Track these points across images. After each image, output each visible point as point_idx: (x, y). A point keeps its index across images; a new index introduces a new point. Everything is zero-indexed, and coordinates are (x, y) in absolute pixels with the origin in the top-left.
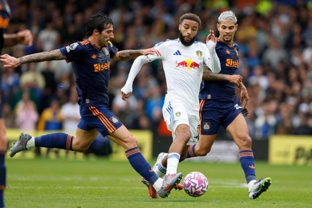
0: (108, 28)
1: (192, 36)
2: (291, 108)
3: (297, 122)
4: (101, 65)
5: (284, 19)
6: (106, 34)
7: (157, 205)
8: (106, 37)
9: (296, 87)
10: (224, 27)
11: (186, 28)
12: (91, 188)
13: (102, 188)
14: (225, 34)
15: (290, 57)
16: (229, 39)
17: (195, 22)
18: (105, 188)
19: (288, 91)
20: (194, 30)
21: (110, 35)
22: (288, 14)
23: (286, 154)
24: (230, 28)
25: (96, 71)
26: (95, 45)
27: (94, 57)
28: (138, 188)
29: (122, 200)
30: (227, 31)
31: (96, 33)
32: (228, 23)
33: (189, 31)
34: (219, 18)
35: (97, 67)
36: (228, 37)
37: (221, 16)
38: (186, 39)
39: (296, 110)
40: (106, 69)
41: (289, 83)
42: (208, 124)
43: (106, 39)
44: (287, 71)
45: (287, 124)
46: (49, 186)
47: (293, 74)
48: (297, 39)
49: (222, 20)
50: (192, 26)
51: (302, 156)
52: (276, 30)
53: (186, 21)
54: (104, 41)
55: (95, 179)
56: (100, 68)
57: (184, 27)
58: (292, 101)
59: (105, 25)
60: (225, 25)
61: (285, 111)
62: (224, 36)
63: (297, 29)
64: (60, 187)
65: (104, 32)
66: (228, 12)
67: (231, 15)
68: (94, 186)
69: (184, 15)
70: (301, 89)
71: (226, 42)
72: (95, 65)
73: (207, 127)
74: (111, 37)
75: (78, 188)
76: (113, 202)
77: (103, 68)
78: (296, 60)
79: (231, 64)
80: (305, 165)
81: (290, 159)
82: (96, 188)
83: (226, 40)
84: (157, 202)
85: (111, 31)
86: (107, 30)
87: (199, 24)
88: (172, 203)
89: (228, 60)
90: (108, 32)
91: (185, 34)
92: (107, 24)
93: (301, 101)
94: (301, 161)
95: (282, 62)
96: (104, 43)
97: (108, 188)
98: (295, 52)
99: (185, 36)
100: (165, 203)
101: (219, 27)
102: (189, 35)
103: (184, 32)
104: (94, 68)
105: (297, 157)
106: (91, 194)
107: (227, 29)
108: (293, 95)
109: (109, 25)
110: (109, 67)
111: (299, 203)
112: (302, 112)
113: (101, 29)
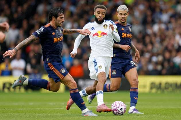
0: (61, 16)
1: (102, 18)
2: (147, 60)
3: (151, 67)
4: (58, 38)
5: (142, 7)
6: (60, 19)
7: (69, 118)
8: (60, 21)
9: (150, 47)
10: (121, 14)
11: (99, 14)
12: (30, 109)
13: (36, 109)
14: (122, 18)
15: (145, 29)
16: (124, 21)
17: (104, 9)
18: (38, 109)
19: (145, 49)
20: (103, 14)
21: (62, 20)
22: (143, 4)
23: (144, 87)
24: (125, 15)
25: (54, 42)
26: (53, 26)
27: (54, 34)
28: (57, 108)
29: (48, 116)
30: (123, 16)
31: (54, 19)
32: (123, 12)
33: (100, 15)
34: (118, 9)
35: (56, 40)
36: (124, 20)
37: (119, 8)
38: (99, 20)
39: (150, 61)
40: (60, 40)
41: (145, 45)
42: (115, 71)
43: (60, 22)
44: (144, 38)
45: (145, 69)
46: (4, 108)
47: (147, 39)
48: (149, 19)
49: (120, 10)
50: (102, 12)
51: (154, 87)
52: (137, 14)
53: (98, 10)
54: (59, 23)
55: (32, 104)
56: (57, 40)
57: (97, 13)
58: (147, 55)
59: (59, 14)
60: (121, 13)
61: (143, 61)
62: (121, 19)
63: (149, 13)
64: (11, 109)
65: (58, 18)
66: (123, 5)
67: (125, 7)
68: (31, 108)
69: (96, 6)
70: (153, 48)
71: (122, 23)
72: (54, 39)
73: (114, 73)
74: (63, 21)
75: (22, 109)
76: (43, 117)
77: (59, 40)
78: (149, 31)
79: (126, 36)
80: (156, 93)
81: (147, 90)
82: (33, 109)
83: (122, 22)
84: (69, 117)
85: (62, 17)
86: (60, 17)
87: (106, 10)
88: (78, 117)
89: (123, 34)
90: (61, 18)
91: (98, 17)
92: (60, 13)
93: (153, 55)
94: (154, 91)
95: (140, 32)
96: (59, 24)
97: (40, 109)
98: (148, 26)
99: (98, 18)
100: (74, 117)
101: (118, 14)
102: (101, 17)
103: (97, 16)
104: (53, 40)
105: (151, 88)
106: (30, 113)
107: (123, 15)
108: (148, 52)
109: (61, 14)
110: (62, 39)
111: (153, 115)
112: (154, 62)
113: (56, 17)
